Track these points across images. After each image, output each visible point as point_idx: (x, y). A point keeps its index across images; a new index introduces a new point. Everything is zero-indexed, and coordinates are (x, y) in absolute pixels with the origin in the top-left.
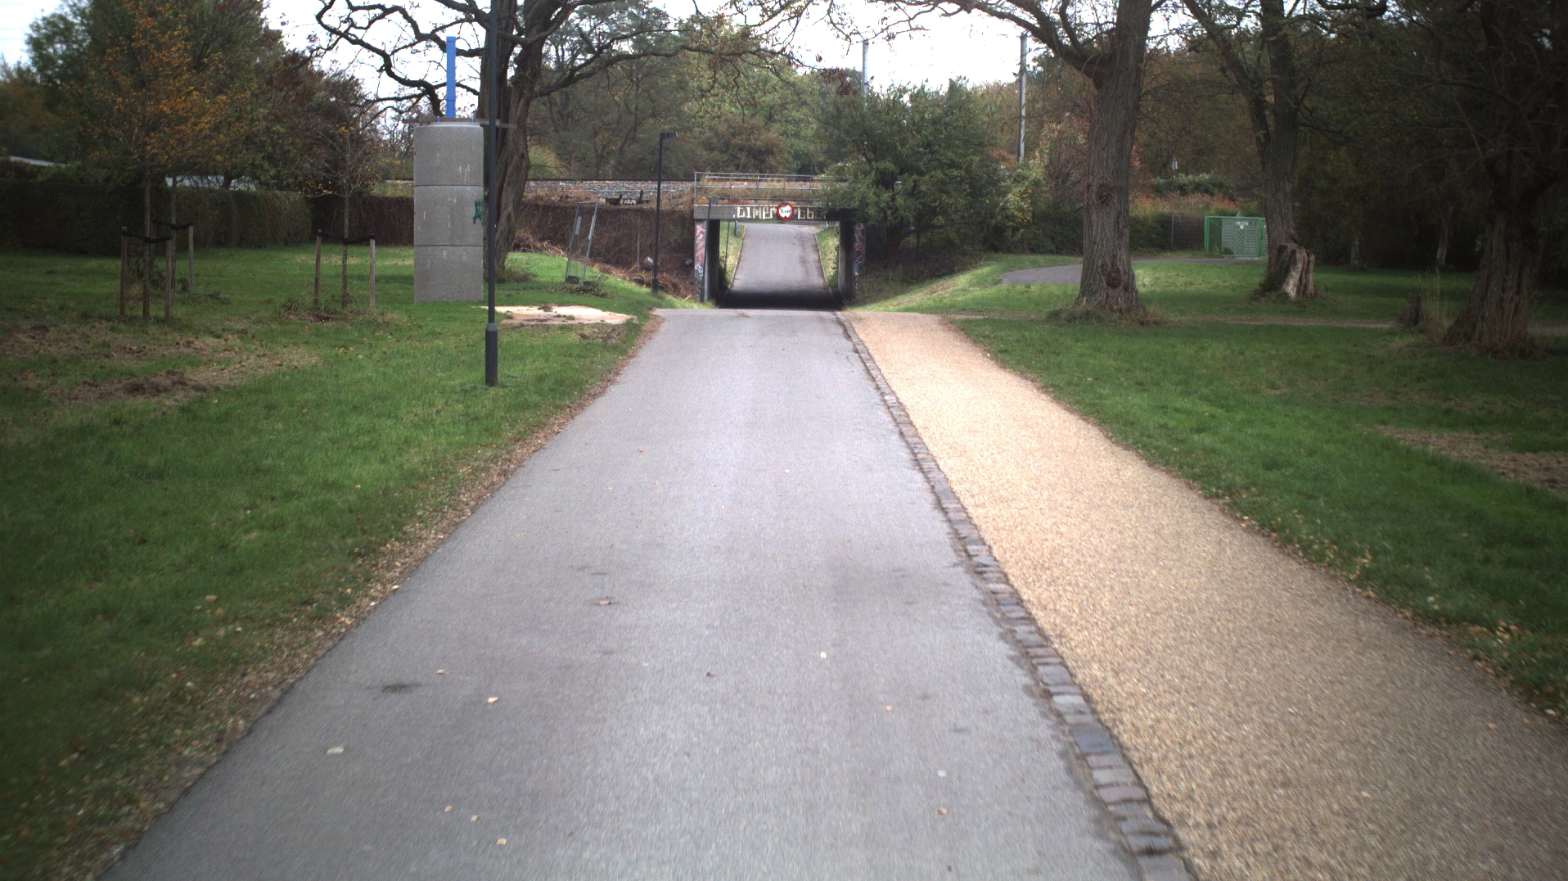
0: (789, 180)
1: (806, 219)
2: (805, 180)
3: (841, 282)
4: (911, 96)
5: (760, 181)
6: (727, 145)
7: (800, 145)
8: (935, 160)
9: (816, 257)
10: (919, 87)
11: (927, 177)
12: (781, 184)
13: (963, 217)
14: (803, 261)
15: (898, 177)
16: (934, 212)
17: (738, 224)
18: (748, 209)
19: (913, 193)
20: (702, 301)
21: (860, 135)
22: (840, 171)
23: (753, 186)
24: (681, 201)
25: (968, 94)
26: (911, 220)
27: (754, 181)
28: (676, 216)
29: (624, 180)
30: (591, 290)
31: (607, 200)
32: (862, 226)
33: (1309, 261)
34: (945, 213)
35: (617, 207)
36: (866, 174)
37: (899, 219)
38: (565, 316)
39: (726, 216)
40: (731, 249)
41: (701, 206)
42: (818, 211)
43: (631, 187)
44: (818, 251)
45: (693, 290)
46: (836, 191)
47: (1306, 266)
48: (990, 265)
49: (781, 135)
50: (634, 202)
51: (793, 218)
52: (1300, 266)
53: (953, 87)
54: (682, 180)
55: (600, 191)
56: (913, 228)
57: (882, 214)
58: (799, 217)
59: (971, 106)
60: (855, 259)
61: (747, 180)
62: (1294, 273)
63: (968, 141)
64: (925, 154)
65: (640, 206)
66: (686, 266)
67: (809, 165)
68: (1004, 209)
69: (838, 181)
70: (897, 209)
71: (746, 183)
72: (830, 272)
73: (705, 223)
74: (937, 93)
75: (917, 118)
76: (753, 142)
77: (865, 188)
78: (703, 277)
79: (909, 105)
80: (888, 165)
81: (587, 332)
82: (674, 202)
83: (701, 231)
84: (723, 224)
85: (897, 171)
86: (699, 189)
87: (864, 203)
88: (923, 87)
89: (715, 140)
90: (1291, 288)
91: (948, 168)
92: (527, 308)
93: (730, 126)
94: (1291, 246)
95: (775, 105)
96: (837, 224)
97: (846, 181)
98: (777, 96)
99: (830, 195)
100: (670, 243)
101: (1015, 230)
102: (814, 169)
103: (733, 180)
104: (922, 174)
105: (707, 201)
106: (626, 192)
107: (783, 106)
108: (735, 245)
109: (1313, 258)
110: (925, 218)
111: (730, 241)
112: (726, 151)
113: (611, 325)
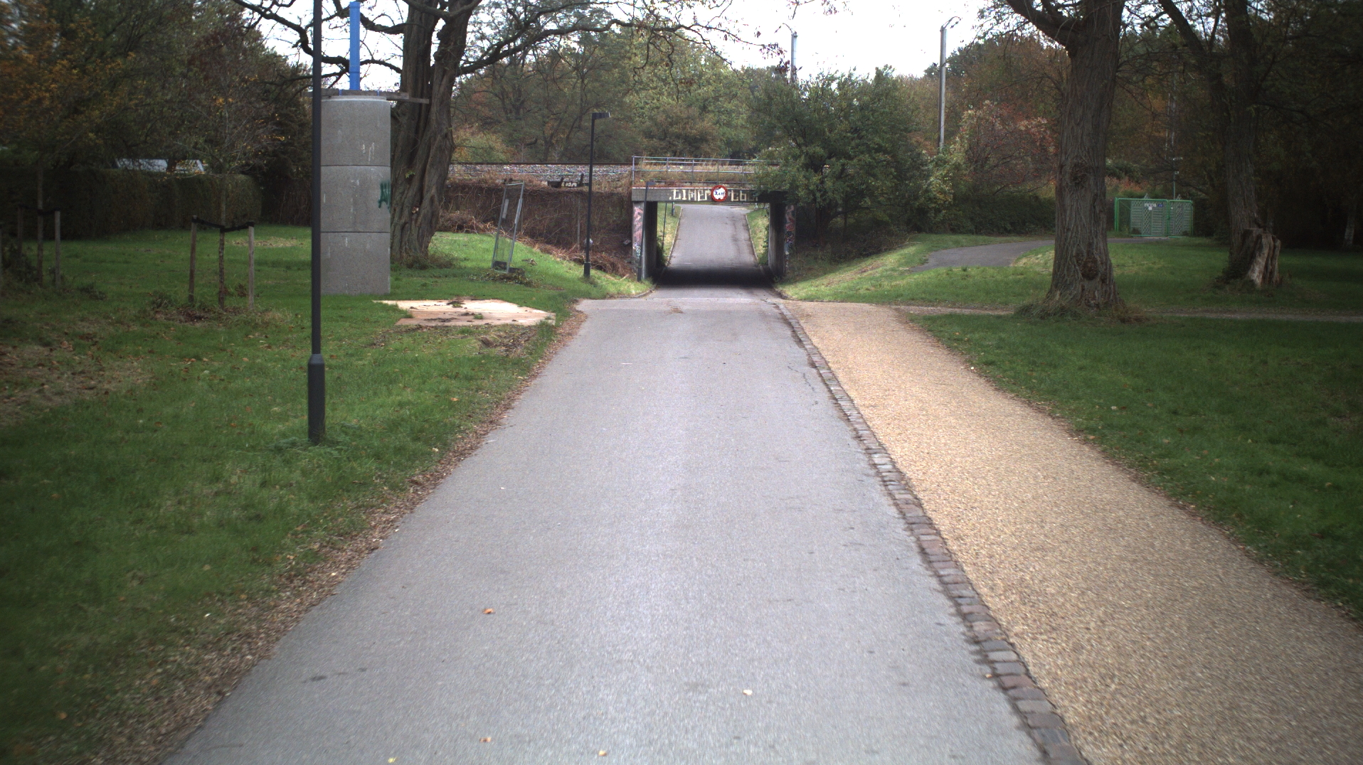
0: (723, 164)
1: (739, 201)
2: (738, 164)
3: (771, 259)
4: (839, 84)
5: (695, 164)
6: (665, 133)
7: (731, 133)
8: (863, 145)
9: (746, 236)
10: (847, 76)
11: (855, 161)
12: (716, 167)
13: (889, 199)
14: (735, 240)
15: (828, 161)
16: (861, 194)
17: (675, 205)
18: (684, 191)
19: (841, 175)
20: (639, 280)
21: (791, 121)
22: (770, 155)
23: (688, 169)
24: (620, 183)
25: (895, 82)
26: (840, 202)
27: (688, 164)
28: (615, 198)
29: (566, 164)
30: (515, 278)
31: (549, 182)
32: (792, 207)
33: (1275, 247)
34: (872, 195)
35: (558, 190)
36: (796, 157)
37: (828, 201)
38: (473, 314)
39: (663, 198)
40: (669, 227)
41: (638, 190)
42: (750, 194)
43: (572, 170)
44: (748, 230)
45: (631, 269)
46: (767, 175)
47: (1271, 252)
48: (913, 245)
49: (715, 124)
50: (575, 184)
51: (726, 201)
52: (1266, 251)
53: (880, 75)
54: (621, 164)
55: (543, 175)
56: (840, 210)
57: (811, 197)
58: (732, 199)
59: (897, 94)
60: (786, 239)
61: (683, 164)
62: (1260, 260)
63: (893, 127)
64: (852, 139)
65: (579, 189)
66: (625, 246)
67: (739, 152)
68: (927, 191)
69: (769, 165)
70: (826, 192)
71: (681, 167)
72: (760, 250)
73: (643, 205)
74: (864, 80)
75: (844, 104)
76: (689, 130)
77: (795, 172)
78: (641, 257)
79: (837, 92)
80: (818, 150)
81: (491, 336)
82: (614, 184)
83: (638, 212)
84: (661, 205)
85: (826, 155)
86: (637, 172)
87: (794, 186)
88: (850, 75)
89: (654, 129)
90: (1256, 275)
91: (875, 153)
92: (435, 302)
93: (668, 116)
94: (1256, 231)
95: (708, 98)
96: (767, 206)
97: (777, 165)
98: (711, 88)
99: (763, 178)
100: (609, 224)
101: (938, 211)
102: (743, 155)
103: (670, 164)
104: (850, 158)
105: (644, 184)
106: (567, 176)
107: (716, 99)
108: (672, 224)
109: (1278, 243)
110: (853, 199)
111: (667, 221)
112: (664, 139)
113: (523, 328)
